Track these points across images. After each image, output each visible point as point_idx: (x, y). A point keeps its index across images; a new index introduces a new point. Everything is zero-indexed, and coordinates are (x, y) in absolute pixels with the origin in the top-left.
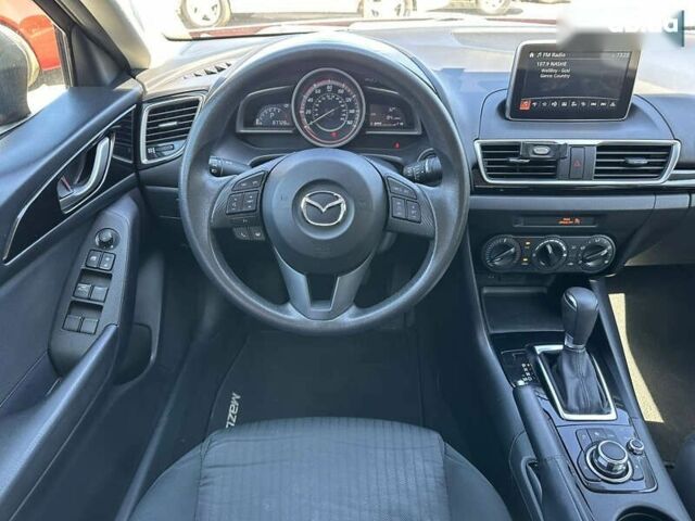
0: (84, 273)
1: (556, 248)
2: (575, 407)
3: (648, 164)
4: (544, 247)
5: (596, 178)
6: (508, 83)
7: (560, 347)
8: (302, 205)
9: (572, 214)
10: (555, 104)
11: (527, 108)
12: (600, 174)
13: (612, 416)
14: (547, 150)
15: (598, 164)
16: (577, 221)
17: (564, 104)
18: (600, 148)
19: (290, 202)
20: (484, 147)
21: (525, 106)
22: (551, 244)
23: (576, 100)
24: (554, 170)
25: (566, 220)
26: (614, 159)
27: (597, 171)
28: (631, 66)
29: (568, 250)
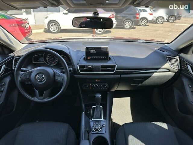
1: (96, 85)
2: (95, 118)
3: (111, 69)
4: (94, 85)
5: (101, 72)
6: (85, 54)
7: (95, 106)
8: (37, 77)
10: (94, 58)
13: (102, 119)
14: (90, 67)
15: (101, 69)
16: (99, 80)
17: (96, 58)
18: (102, 66)
19: (34, 77)
20: (79, 66)
21: (89, 58)
22: (95, 85)
23: (98, 57)
25: (97, 80)
26: (104, 68)
27: (101, 71)
28: (107, 51)
29: (99, 86)
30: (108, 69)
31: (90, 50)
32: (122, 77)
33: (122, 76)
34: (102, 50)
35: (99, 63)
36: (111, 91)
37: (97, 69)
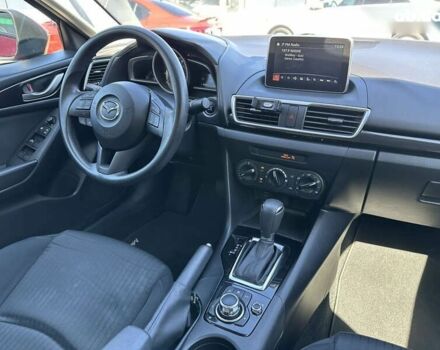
0: (36, 134)
1: (278, 173)
2: (240, 273)
3: (344, 123)
4: (272, 172)
5: (305, 128)
7: (258, 237)
9: (290, 152)
10: (295, 78)
11: (278, 80)
12: (307, 126)
14: (270, 105)
15: (307, 119)
16: (293, 157)
17: (301, 79)
18: (310, 108)
20: (238, 100)
21: (276, 78)
23: (316, 77)
24: (277, 120)
25: (285, 156)
27: (305, 124)
28: (345, 54)
29: (288, 178)
30: (330, 122)
31: (285, 47)
32: (380, 162)
33: (385, 157)
34: (328, 49)
35: (305, 97)
36: (332, 205)
37: (292, 117)
